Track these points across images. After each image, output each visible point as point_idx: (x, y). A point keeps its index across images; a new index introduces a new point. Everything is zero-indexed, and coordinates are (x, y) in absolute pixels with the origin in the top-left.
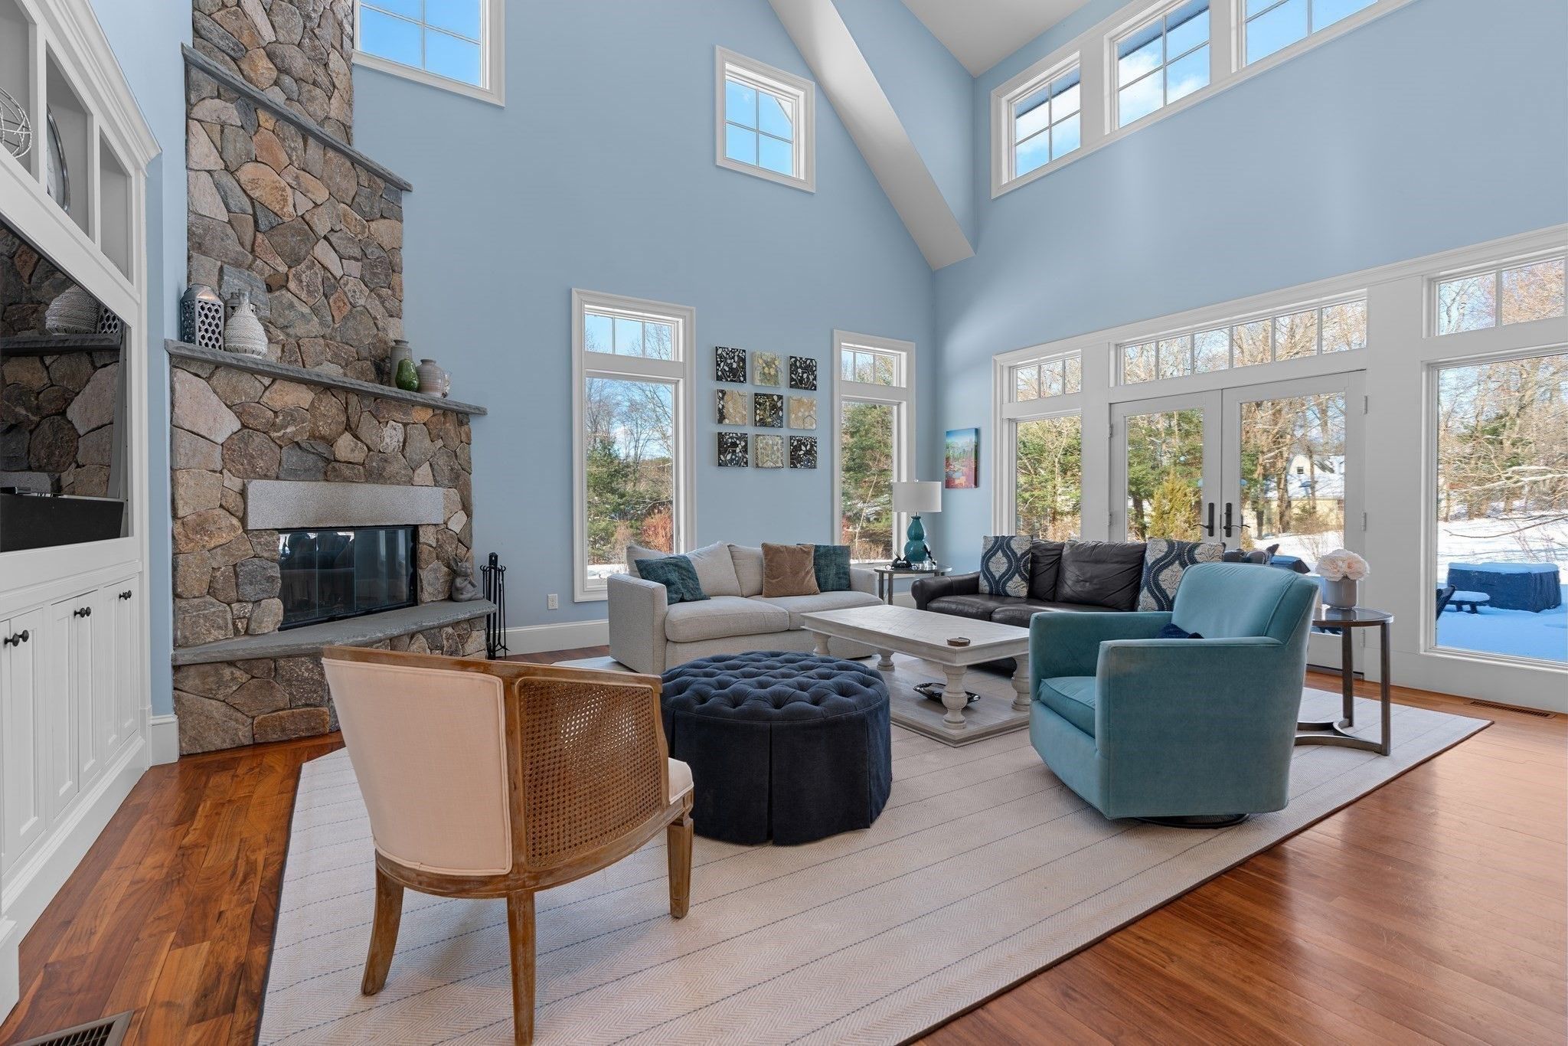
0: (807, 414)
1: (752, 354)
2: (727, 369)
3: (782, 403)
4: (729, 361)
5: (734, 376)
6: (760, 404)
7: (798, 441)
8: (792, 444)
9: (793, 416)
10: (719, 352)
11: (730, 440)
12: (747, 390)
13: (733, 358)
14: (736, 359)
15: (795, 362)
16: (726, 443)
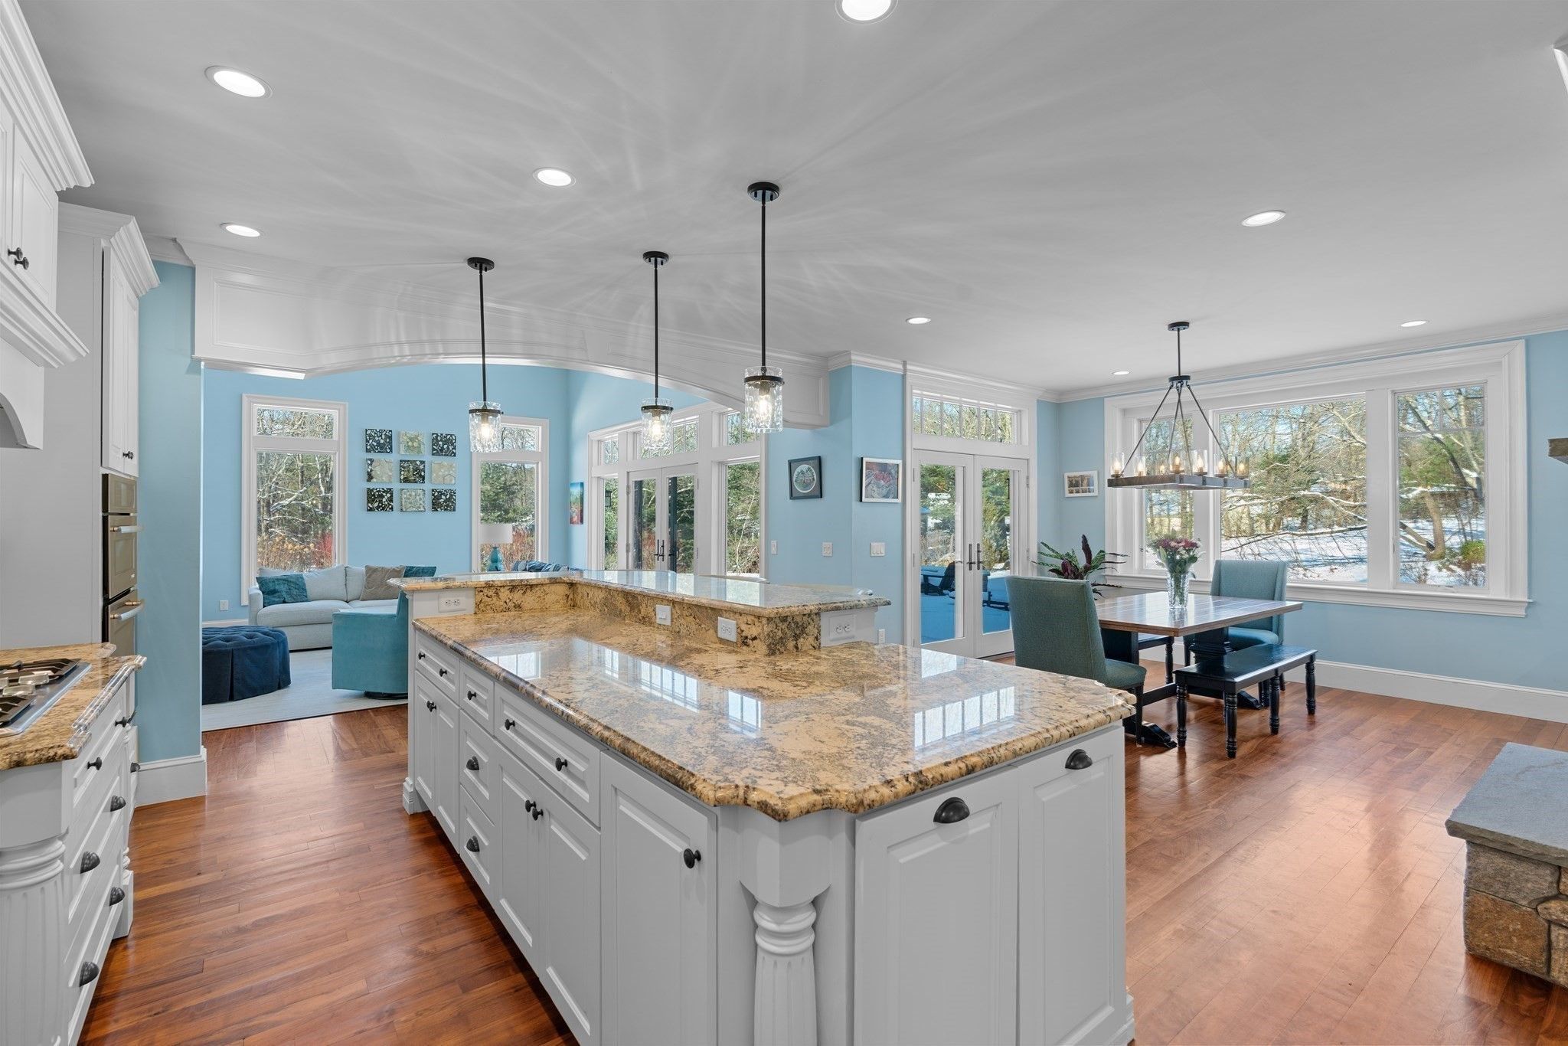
0: (447, 473)
1: (399, 434)
2: (375, 444)
3: (425, 467)
4: (377, 439)
5: (382, 448)
6: (404, 468)
7: (438, 492)
8: (433, 495)
9: (435, 475)
10: (369, 432)
11: (377, 493)
12: (394, 458)
13: (381, 436)
14: (383, 437)
15: (437, 437)
16: (374, 495)
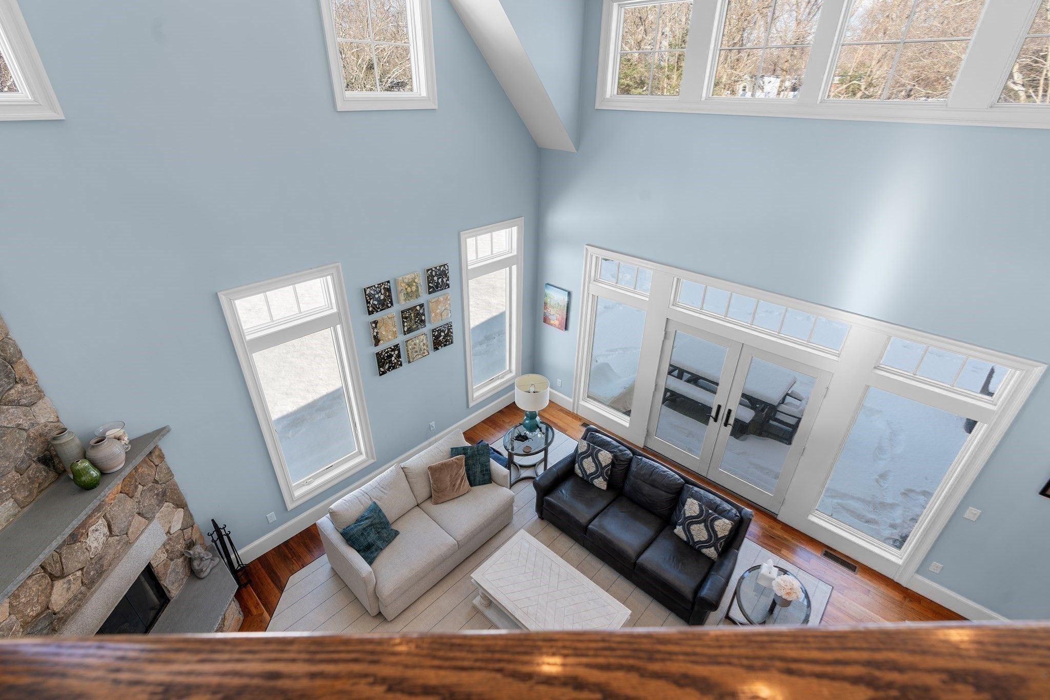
0: (443, 308)
1: (395, 280)
2: (376, 303)
3: (424, 309)
4: (377, 296)
5: (383, 305)
6: (406, 318)
7: (438, 331)
8: (434, 335)
9: (433, 315)
10: (368, 291)
11: (386, 355)
12: (394, 312)
13: (380, 291)
14: (383, 291)
15: (431, 273)
16: (383, 358)
